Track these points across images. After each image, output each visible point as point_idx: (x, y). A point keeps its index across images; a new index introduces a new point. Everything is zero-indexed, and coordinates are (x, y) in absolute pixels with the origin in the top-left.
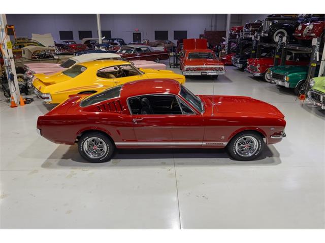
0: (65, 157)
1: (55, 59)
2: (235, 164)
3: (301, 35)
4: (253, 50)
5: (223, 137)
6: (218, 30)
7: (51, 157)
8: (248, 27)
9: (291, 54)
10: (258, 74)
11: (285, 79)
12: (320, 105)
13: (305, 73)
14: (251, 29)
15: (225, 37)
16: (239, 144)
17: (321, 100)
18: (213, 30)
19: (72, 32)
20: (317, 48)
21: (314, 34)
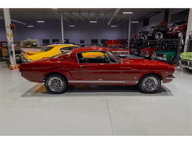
0: (37, 92)
1: (38, 47)
2: (143, 95)
3: (171, 33)
4: (144, 45)
5: (135, 78)
6: (123, 39)
7: (27, 92)
8: (140, 33)
9: (165, 45)
10: (147, 56)
11: (164, 56)
12: (188, 67)
13: (175, 53)
14: (142, 34)
15: (128, 40)
16: (145, 83)
17: (188, 64)
18: (121, 39)
19: (49, 40)
20: (182, 38)
21: (179, 31)
